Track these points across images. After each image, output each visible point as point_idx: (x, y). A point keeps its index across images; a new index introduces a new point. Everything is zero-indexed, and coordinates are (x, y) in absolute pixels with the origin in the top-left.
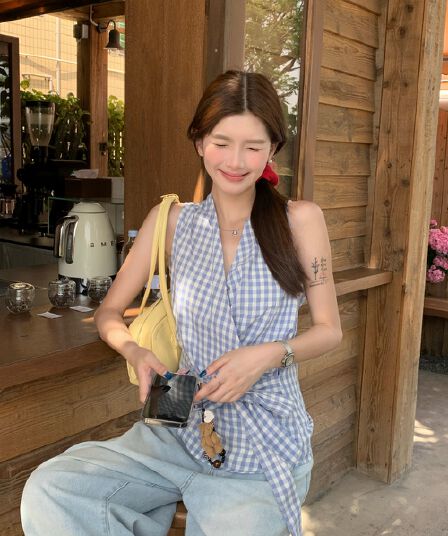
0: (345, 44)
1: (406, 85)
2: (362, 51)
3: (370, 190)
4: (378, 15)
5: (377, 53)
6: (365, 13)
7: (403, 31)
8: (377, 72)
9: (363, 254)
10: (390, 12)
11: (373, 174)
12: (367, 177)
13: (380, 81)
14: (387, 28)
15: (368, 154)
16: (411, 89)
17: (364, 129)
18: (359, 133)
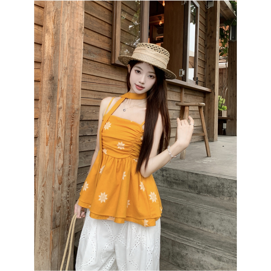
0: (200, 39)
1: (212, 48)
2: (203, 41)
3: (205, 72)
4: (205, 34)
5: (205, 41)
6: (203, 33)
7: (211, 37)
8: (206, 46)
10: (208, 33)
11: (205, 68)
12: (204, 69)
13: (206, 48)
14: (207, 36)
16: (213, 49)
17: (204, 58)
18: (203, 58)
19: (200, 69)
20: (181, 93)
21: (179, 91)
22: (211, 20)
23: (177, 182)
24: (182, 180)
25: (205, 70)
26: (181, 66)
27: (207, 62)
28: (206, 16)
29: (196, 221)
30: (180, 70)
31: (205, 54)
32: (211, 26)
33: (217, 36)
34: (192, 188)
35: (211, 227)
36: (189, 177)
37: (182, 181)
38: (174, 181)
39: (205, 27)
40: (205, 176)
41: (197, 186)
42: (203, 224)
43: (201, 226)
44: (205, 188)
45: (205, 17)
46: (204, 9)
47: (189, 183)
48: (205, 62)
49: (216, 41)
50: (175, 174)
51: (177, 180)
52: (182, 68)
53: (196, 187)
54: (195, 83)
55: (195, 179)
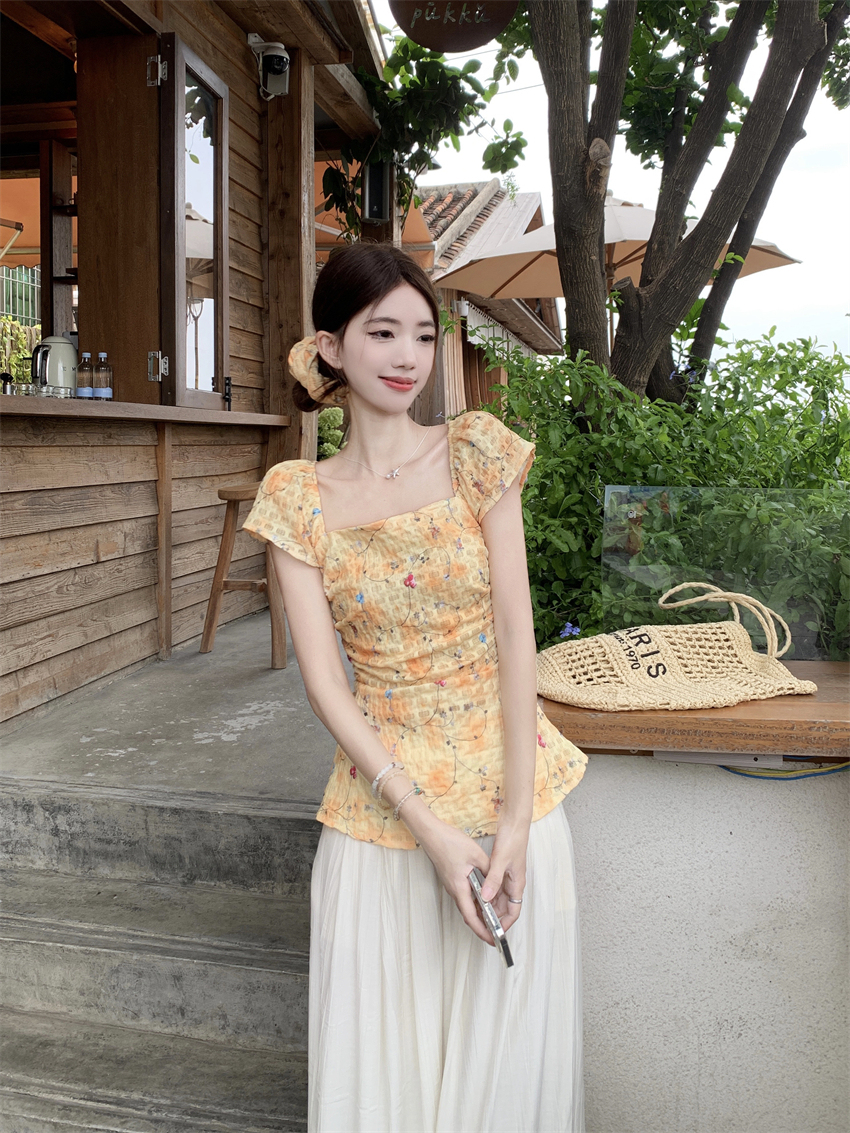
0: (238, 219)
1: (289, 258)
2: (252, 227)
3: (266, 349)
4: (260, 198)
5: (261, 230)
6: (252, 196)
7: (282, 213)
8: (264, 246)
9: (263, 405)
10: (270, 196)
11: (267, 334)
12: (261, 336)
13: (266, 254)
14: (269, 210)
15: (261, 316)
16: (293, 262)
17: (257, 294)
18: (254, 297)
19: (244, 339)
20: (158, 446)
21: (148, 438)
22: (279, 148)
23: (111, 848)
24: (128, 839)
25: (265, 341)
26: (155, 337)
27: (273, 310)
28: (261, 127)
29: (166, 1010)
30: (151, 354)
31: (262, 281)
32: (282, 169)
33: (306, 210)
34: (164, 864)
35: (217, 1023)
36: (151, 828)
37: (128, 846)
38: (98, 846)
39: (260, 171)
40: (206, 816)
41: (180, 856)
42: (190, 1014)
43: (185, 1024)
44: (208, 858)
45: (256, 133)
46: (253, 102)
47: (153, 849)
48: (262, 312)
49: (303, 231)
50: (104, 820)
51: (109, 842)
52: (157, 346)
53: (177, 859)
54: (219, 403)
55: (173, 832)
